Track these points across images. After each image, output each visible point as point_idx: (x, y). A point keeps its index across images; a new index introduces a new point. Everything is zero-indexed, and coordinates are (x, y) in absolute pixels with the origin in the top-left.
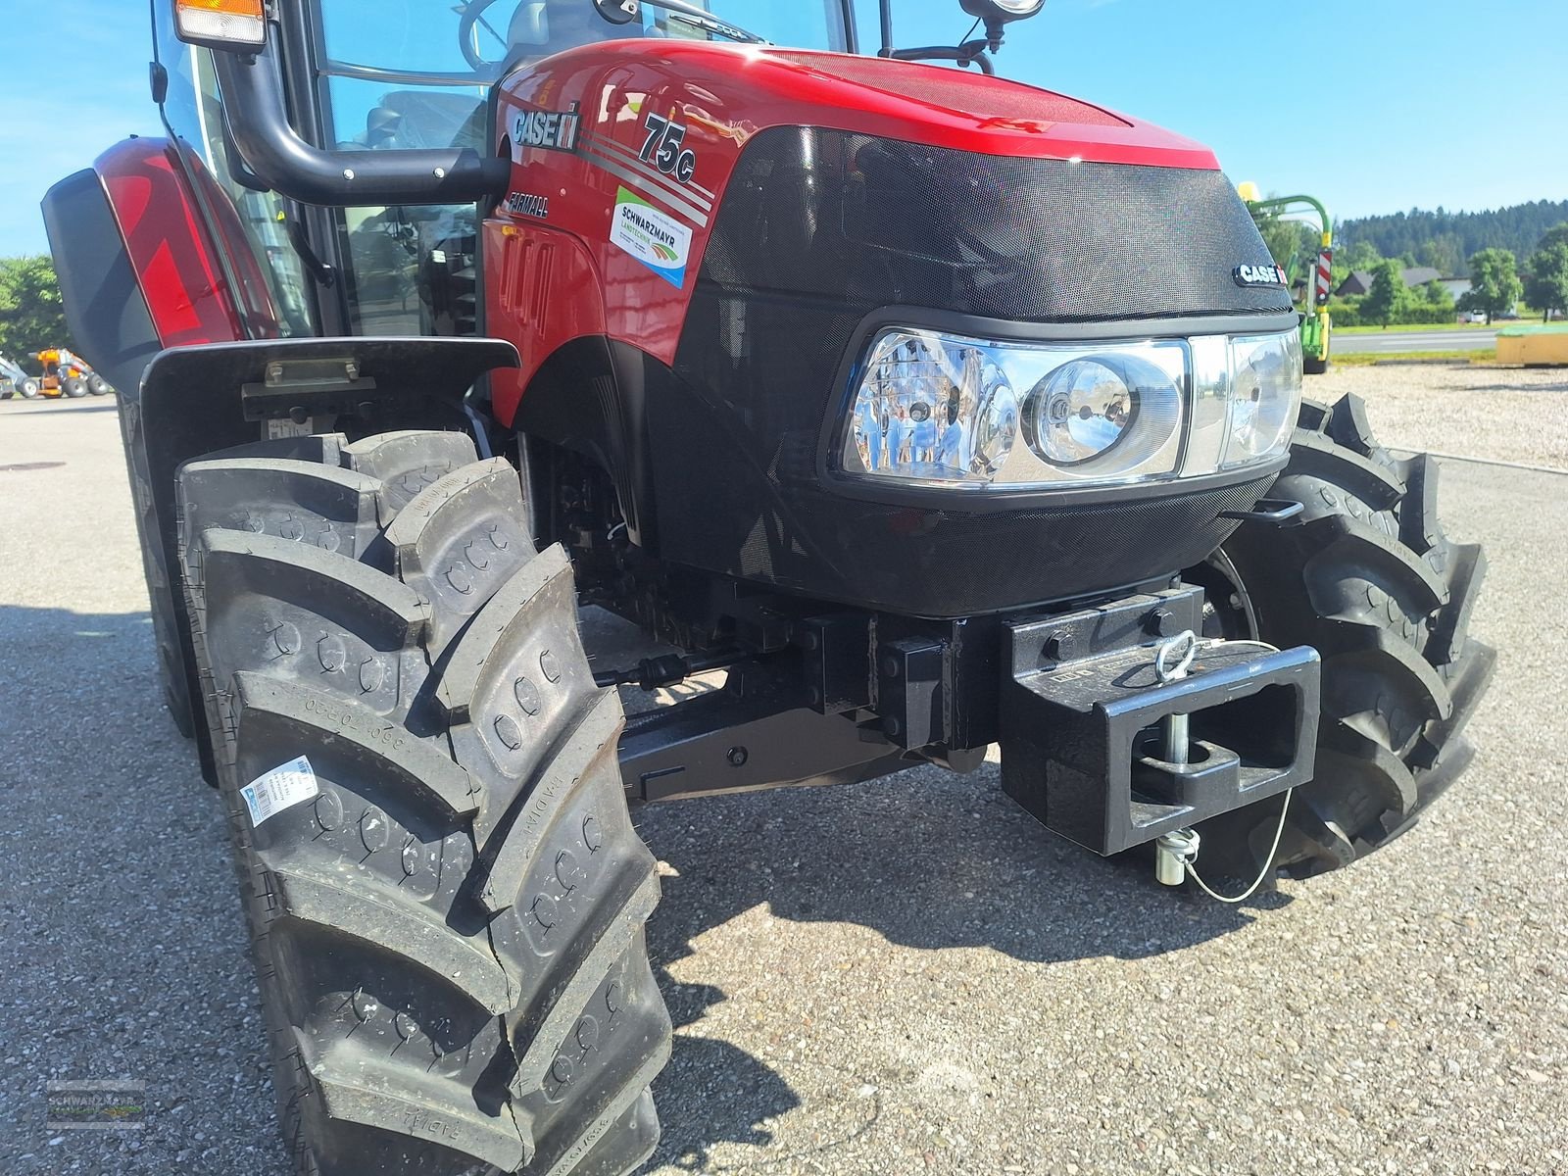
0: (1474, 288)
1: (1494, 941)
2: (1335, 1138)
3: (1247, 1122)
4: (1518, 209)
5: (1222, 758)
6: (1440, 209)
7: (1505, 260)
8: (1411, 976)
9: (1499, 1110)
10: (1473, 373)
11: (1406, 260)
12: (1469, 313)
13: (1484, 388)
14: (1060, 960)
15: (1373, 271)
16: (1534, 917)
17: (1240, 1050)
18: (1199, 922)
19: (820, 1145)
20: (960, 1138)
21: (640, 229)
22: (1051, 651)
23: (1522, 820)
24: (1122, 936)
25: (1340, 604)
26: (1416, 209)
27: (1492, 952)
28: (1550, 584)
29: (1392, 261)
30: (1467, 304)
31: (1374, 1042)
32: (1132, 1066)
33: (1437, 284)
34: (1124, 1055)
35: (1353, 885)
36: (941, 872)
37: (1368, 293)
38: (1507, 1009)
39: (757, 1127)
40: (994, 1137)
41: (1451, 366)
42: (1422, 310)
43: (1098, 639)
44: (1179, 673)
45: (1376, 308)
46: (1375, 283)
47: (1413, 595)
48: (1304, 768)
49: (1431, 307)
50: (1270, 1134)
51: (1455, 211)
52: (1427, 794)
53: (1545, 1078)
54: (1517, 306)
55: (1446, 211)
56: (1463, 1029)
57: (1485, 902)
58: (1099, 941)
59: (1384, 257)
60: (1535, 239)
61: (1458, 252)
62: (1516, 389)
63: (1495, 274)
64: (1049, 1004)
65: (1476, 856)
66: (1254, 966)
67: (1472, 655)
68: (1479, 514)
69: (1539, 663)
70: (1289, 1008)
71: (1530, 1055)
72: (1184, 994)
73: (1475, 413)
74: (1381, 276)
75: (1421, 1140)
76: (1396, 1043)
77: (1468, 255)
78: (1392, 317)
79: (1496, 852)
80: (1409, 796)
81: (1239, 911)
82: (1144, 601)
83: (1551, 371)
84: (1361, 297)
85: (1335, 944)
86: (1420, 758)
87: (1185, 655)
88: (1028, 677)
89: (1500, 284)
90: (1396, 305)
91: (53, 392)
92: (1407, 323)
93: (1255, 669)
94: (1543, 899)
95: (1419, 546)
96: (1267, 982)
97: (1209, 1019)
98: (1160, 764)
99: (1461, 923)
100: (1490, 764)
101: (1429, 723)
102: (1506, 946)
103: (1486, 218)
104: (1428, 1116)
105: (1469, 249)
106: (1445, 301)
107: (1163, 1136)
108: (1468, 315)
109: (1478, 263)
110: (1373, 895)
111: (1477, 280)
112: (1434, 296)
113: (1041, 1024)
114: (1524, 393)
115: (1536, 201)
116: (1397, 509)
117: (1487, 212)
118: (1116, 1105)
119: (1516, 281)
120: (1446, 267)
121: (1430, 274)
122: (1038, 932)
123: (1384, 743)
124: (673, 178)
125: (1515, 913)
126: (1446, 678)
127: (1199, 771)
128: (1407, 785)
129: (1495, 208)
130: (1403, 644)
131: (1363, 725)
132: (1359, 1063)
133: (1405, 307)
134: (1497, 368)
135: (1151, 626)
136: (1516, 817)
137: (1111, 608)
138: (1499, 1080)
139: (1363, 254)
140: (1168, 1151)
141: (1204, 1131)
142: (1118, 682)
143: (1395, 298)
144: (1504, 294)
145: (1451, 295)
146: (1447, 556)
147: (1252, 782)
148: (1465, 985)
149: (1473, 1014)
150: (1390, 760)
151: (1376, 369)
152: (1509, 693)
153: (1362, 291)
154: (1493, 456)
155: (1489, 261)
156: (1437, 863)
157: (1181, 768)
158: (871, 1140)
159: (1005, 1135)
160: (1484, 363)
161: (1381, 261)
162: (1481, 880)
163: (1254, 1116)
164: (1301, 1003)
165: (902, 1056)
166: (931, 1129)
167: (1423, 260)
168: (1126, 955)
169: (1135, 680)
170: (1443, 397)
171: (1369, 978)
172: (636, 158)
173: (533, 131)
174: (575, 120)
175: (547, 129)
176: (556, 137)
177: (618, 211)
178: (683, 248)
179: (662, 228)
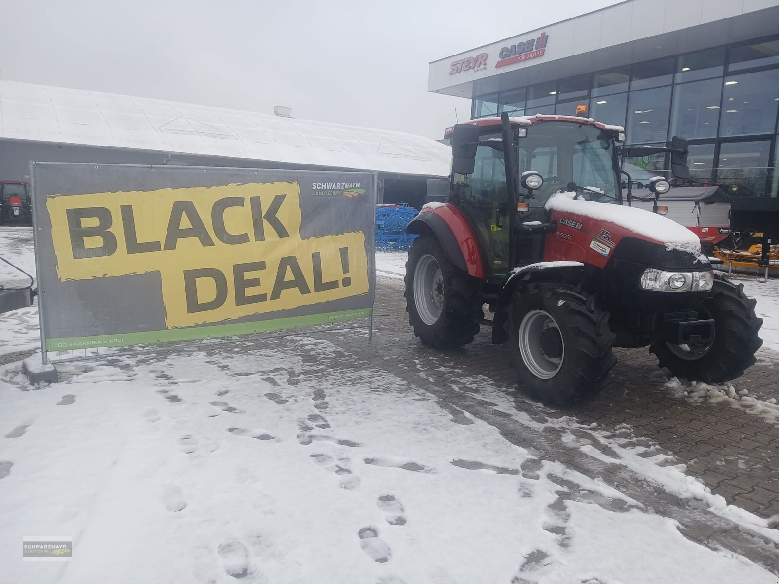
5: (697, 335)
21: (597, 246)
93: (703, 321)
172: (598, 235)
173: (568, 223)
174: (582, 225)
175: (572, 224)
176: (575, 226)
177: (592, 242)
178: (608, 250)
179: (603, 247)
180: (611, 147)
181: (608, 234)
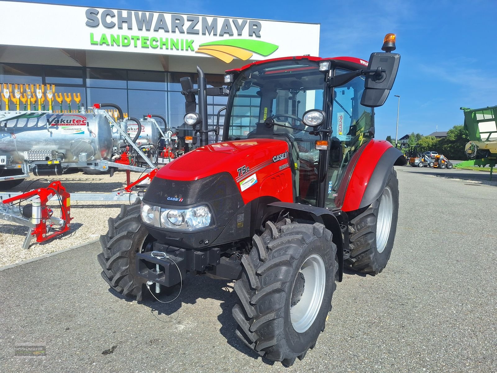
91: (435, 166)
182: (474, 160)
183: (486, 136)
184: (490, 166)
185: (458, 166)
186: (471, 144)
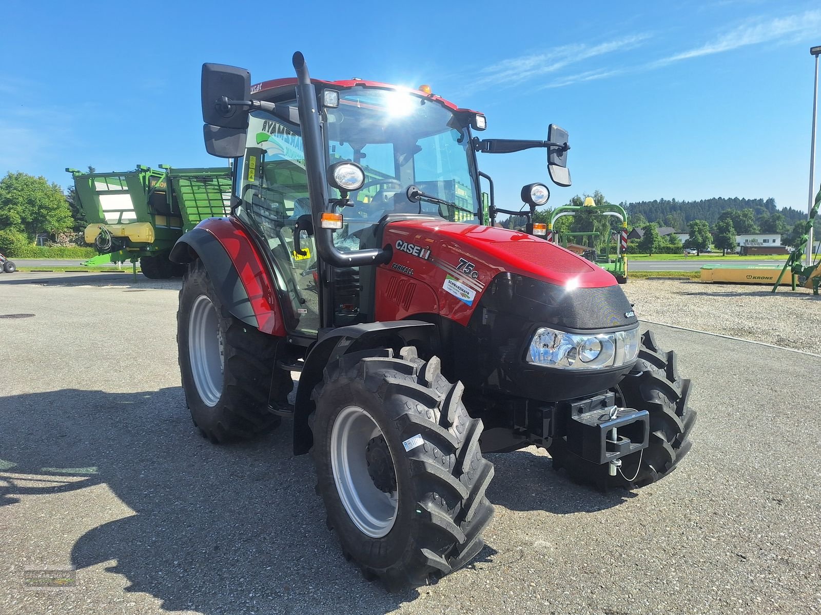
0: (690, 238)
1: (701, 506)
2: (658, 556)
3: (633, 553)
4: (708, 200)
5: (626, 440)
6: (674, 199)
7: (704, 225)
8: (677, 515)
9: (703, 548)
10: (691, 285)
11: (659, 223)
12: (689, 249)
13: (696, 294)
14: (568, 513)
15: (644, 228)
16: (713, 499)
17: (628, 535)
18: (610, 502)
19: (510, 561)
20: (551, 558)
21: (455, 287)
22: (581, 411)
23: (710, 471)
24: (586, 506)
25: (651, 398)
26: (662, 199)
27: (701, 509)
28: (721, 386)
29: (652, 224)
30: (688, 245)
31: (667, 532)
32: (597, 540)
33: (674, 235)
34: (594, 537)
35: (657, 490)
36: (522, 488)
37: (642, 238)
38: (705, 524)
39: (489, 558)
40: (561, 558)
41: (682, 281)
42: (667, 247)
43: (591, 407)
44: (614, 417)
45: (646, 246)
46: (645, 234)
47: (671, 395)
48: (646, 444)
49: (671, 246)
50: (640, 555)
51: (681, 201)
52: (679, 457)
53: (716, 540)
54: (711, 247)
55: (676, 201)
56: (692, 528)
57: (698, 495)
58: (579, 508)
59: (649, 222)
60: (717, 216)
61: (682, 220)
62: (710, 295)
63: (700, 231)
64: (568, 525)
65: (696, 481)
66: (629, 513)
67: (689, 413)
68: (695, 356)
69: (717, 417)
70: (641, 524)
71: (712, 535)
72: (609, 521)
73: (693, 307)
74: (648, 230)
75: (682, 555)
76: (674, 533)
77: (687, 222)
78: (654, 250)
79: (702, 480)
80: (673, 458)
81: (622, 498)
82: (602, 397)
83: (725, 285)
84: (639, 240)
85: (653, 507)
86: (676, 445)
87: (615, 412)
88: (575, 417)
89: (702, 237)
90: (655, 244)
92: (661, 253)
93: (634, 416)
94: (716, 494)
95: (673, 380)
96: (634, 518)
97: (617, 528)
98: (611, 441)
99: (691, 501)
100: (700, 453)
101: (678, 434)
102: (705, 507)
103: (694, 204)
104: (684, 549)
105: (688, 219)
106: (678, 243)
107: (609, 556)
108: (688, 250)
109: (692, 226)
110: (663, 493)
111: (692, 234)
112: (672, 241)
113: (567, 530)
114: (713, 297)
115: (717, 198)
116: (665, 368)
117: (695, 202)
118: (595, 550)
119: (709, 235)
120: (677, 227)
121: (670, 230)
122: (559, 505)
123: (665, 440)
124: (470, 277)
125: (708, 498)
126: (682, 421)
127: (620, 443)
128: (673, 453)
129: (698, 200)
130: (669, 410)
131: (659, 434)
132: (663, 538)
133: (659, 245)
134: (701, 283)
135: (604, 404)
136: (709, 470)
137: (594, 399)
138: (703, 541)
139: (639, 219)
140: (612, 560)
141: (621, 555)
142: (599, 419)
143: (655, 241)
144: (704, 241)
145: (681, 240)
146: (680, 383)
147: (634, 447)
148: (693, 517)
149: (695, 525)
150: (667, 446)
151: (649, 282)
152: (706, 428)
153: (639, 237)
154: (700, 329)
155: (697, 226)
156: (684, 483)
157: (615, 442)
158: (525, 560)
159: (564, 557)
160: (696, 280)
161: (648, 224)
162: (698, 489)
163: (634, 551)
164: (645, 523)
165: (527, 539)
166: (542, 557)
167: (667, 223)
168: (588, 511)
169: (603, 418)
170: (678, 298)
171: (664, 516)
172: (455, 269)
173: (407, 248)
174: (429, 252)
175: (415, 250)
176: (419, 254)
177: (447, 281)
178: (472, 296)
179: (465, 289)
180: (466, 139)
181: (472, 266)
182: (110, 254)
183: (116, 216)
184: (131, 262)
185: (89, 265)
186: (100, 228)
